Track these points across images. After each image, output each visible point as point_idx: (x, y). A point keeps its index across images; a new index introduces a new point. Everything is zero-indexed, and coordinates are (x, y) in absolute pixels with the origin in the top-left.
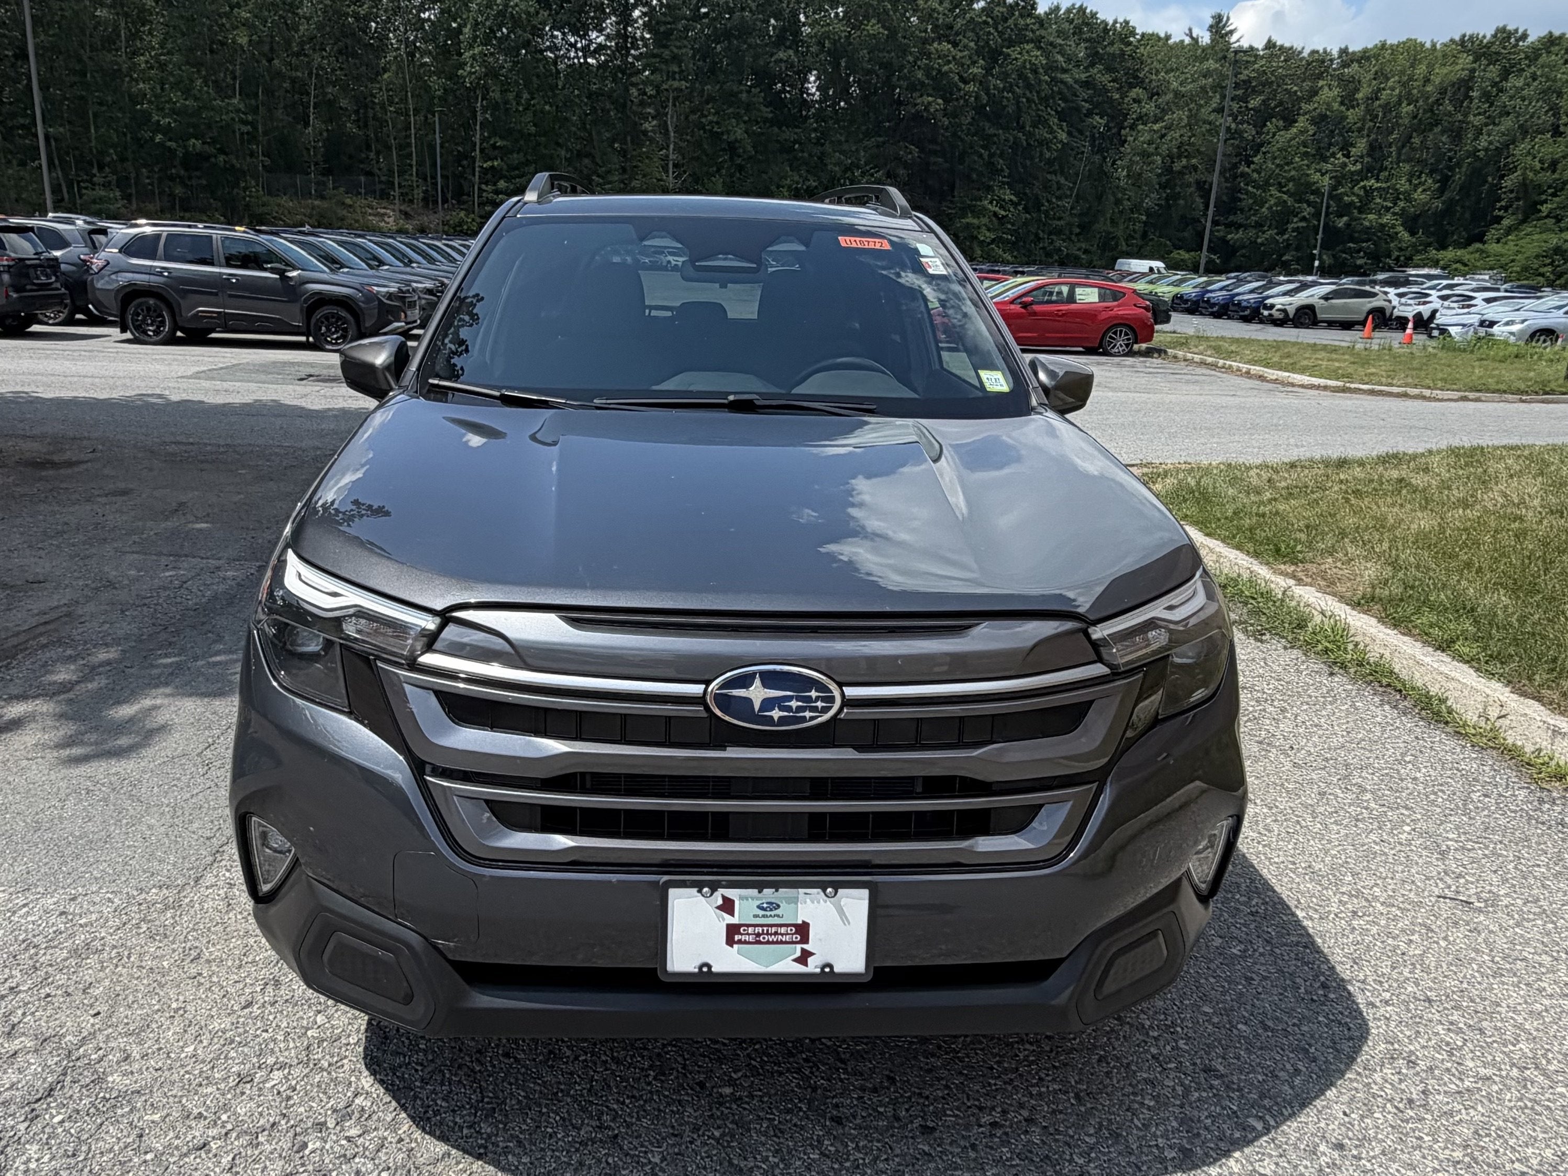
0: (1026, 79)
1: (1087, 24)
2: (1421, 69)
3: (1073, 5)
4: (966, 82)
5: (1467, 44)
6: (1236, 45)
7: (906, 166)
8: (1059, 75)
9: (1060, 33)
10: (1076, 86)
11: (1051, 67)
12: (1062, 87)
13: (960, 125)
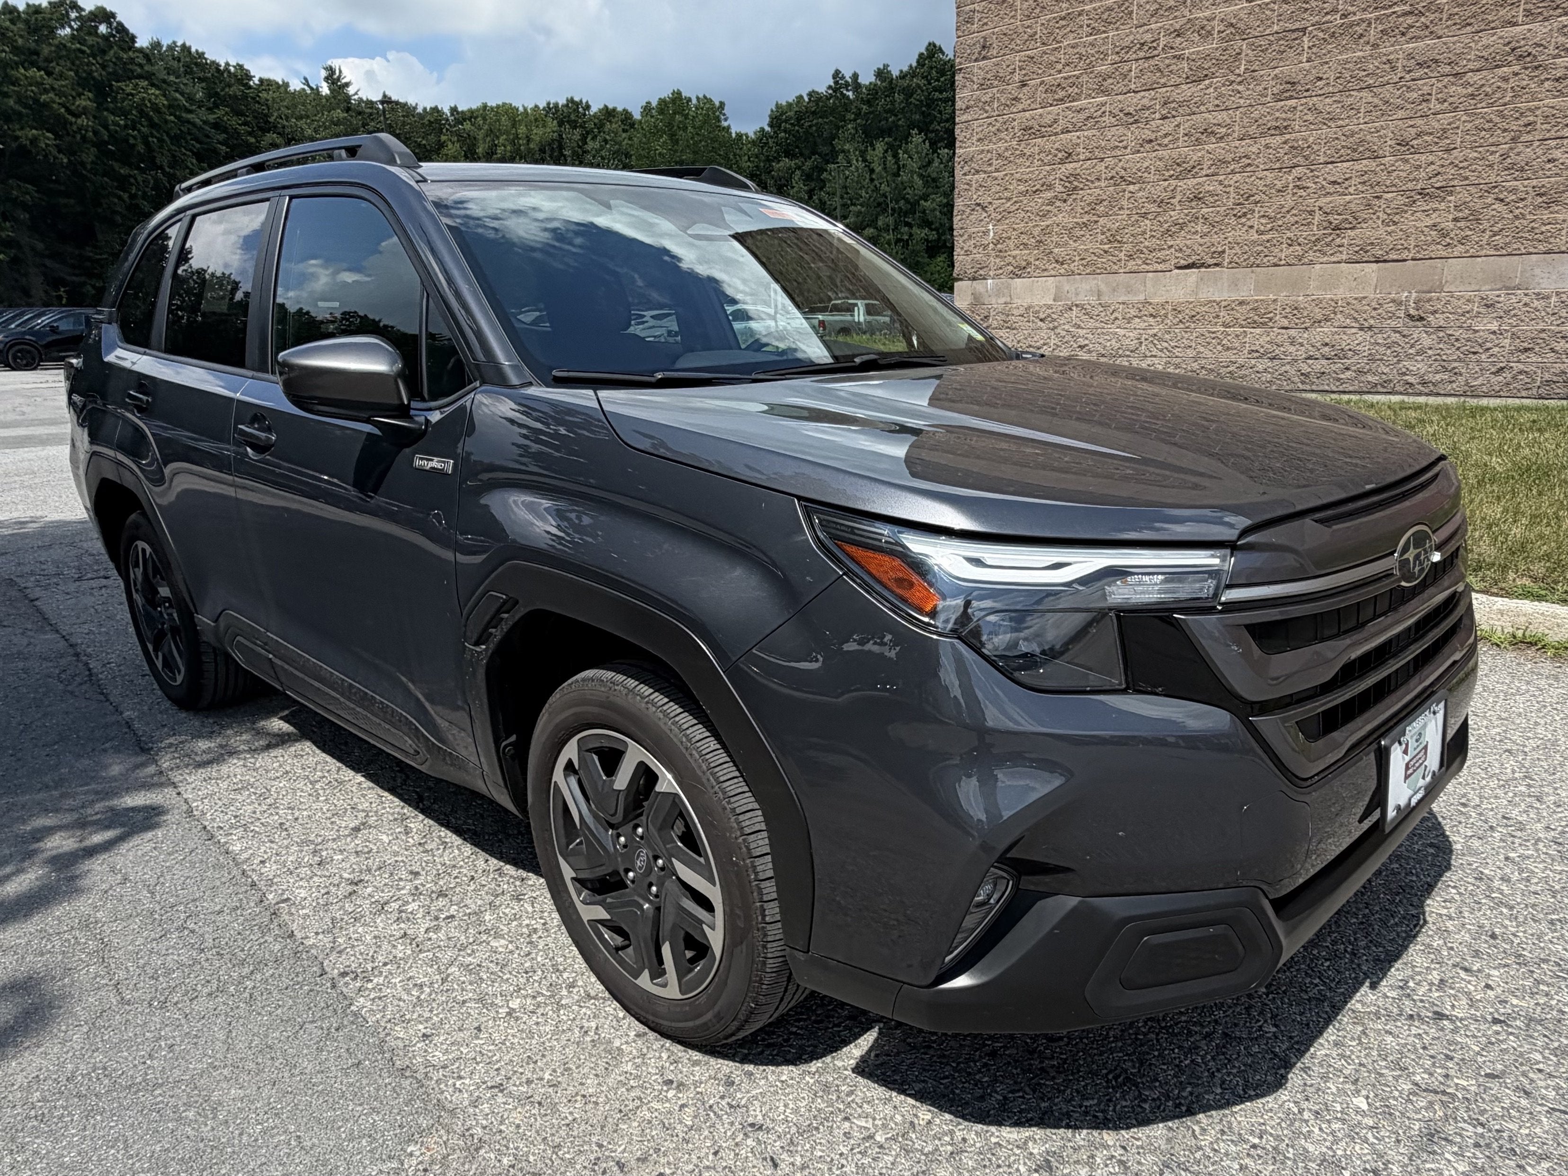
0: (150, 119)
1: (196, 64)
2: (522, 130)
3: (174, 43)
4: (77, 116)
5: (552, 110)
6: (356, 97)
7: (25, 207)
8: (184, 115)
9: (169, 71)
10: (207, 128)
11: (173, 106)
12: (190, 126)
13: (83, 164)
